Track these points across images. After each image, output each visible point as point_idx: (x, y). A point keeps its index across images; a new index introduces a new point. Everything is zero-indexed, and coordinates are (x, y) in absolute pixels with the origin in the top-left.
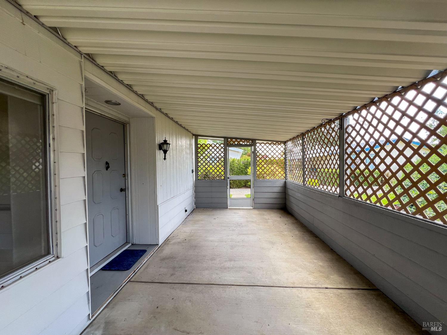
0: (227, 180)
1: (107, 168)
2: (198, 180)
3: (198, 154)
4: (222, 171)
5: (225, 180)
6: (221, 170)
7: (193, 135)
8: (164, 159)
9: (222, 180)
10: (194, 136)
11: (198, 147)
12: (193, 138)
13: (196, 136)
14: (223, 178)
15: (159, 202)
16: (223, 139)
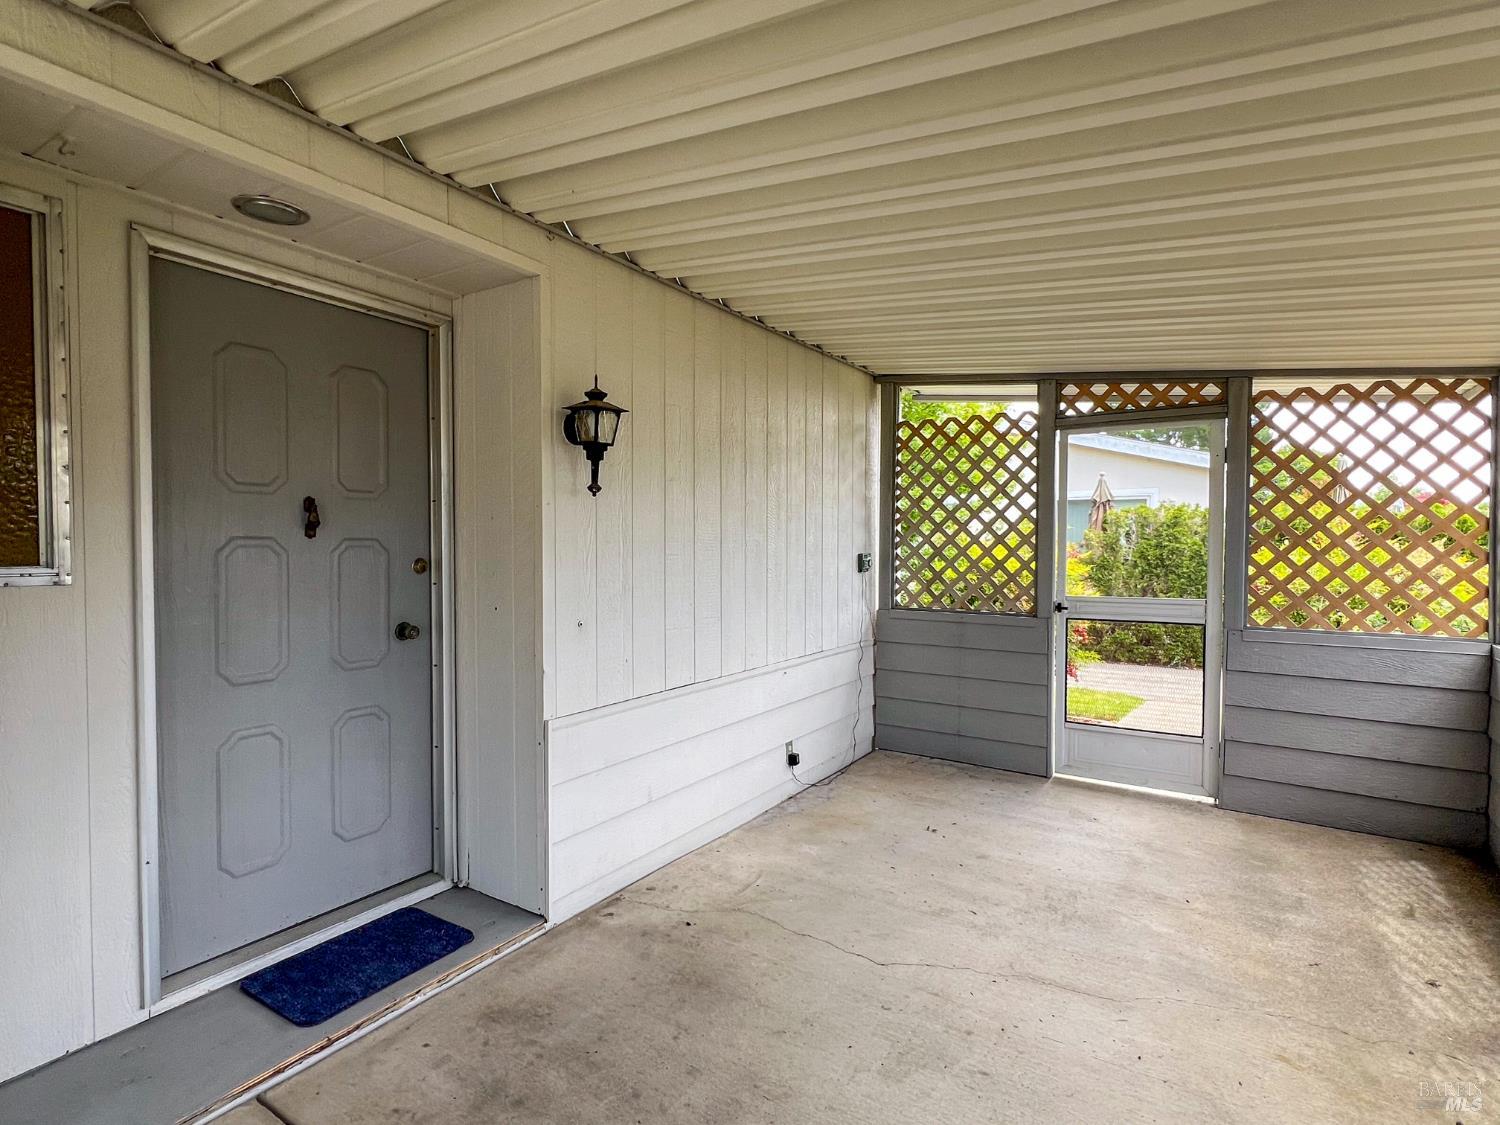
0: (1048, 620)
1: (311, 528)
2: (896, 606)
3: (898, 474)
4: (1025, 565)
5: (1035, 616)
6: (1019, 559)
7: (876, 379)
8: (590, 488)
9: (1018, 614)
10: (879, 386)
11: (899, 439)
12: (873, 394)
13: (889, 384)
14: (1025, 605)
15: (553, 706)
16: (1032, 389)
